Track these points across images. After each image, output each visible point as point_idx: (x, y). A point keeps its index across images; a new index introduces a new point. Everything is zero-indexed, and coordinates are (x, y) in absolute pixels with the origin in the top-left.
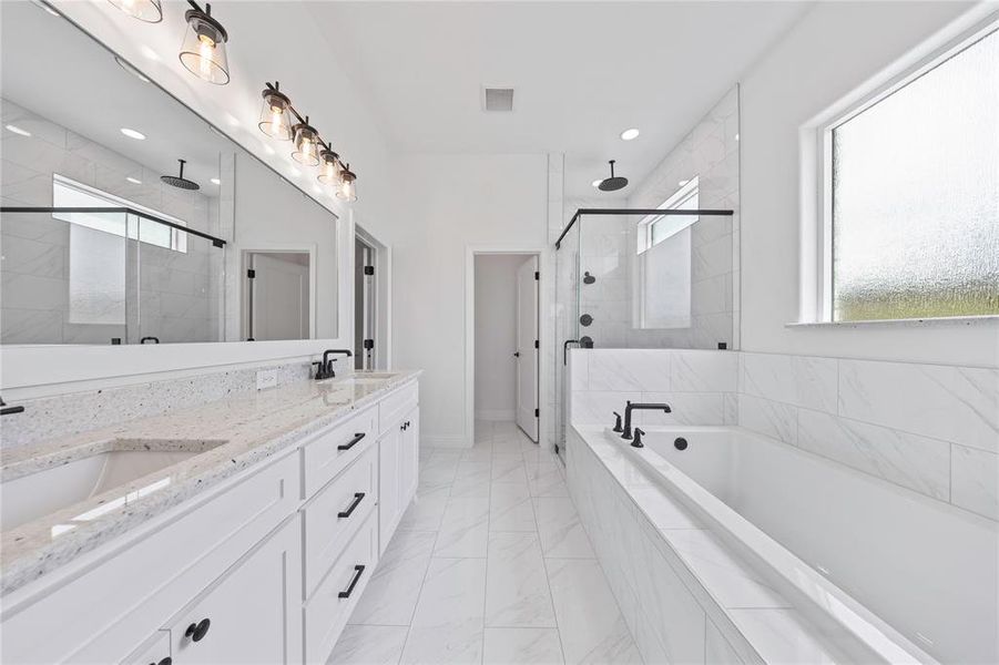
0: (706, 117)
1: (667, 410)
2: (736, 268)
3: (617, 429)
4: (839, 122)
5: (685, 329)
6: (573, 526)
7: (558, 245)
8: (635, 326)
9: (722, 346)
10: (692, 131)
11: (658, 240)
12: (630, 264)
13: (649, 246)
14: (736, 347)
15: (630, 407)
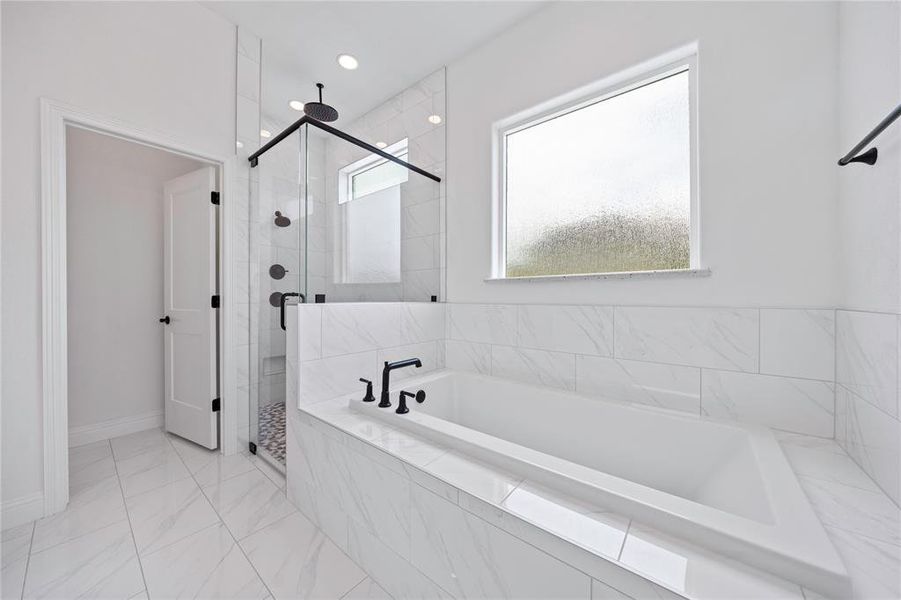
0: (416, 85)
1: (418, 364)
2: (443, 229)
3: (369, 398)
4: (511, 131)
5: (396, 284)
6: (319, 548)
7: (254, 160)
8: (336, 281)
9: (434, 299)
10: (402, 92)
11: (358, 194)
12: (330, 211)
13: (350, 199)
14: (442, 300)
15: (388, 368)
